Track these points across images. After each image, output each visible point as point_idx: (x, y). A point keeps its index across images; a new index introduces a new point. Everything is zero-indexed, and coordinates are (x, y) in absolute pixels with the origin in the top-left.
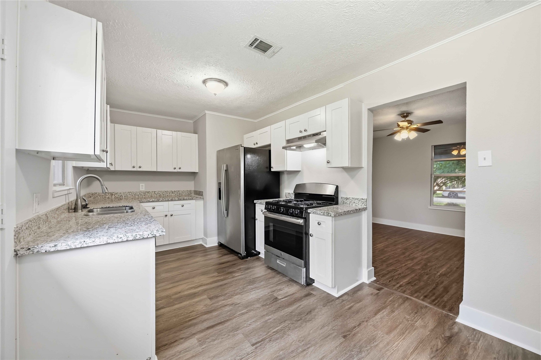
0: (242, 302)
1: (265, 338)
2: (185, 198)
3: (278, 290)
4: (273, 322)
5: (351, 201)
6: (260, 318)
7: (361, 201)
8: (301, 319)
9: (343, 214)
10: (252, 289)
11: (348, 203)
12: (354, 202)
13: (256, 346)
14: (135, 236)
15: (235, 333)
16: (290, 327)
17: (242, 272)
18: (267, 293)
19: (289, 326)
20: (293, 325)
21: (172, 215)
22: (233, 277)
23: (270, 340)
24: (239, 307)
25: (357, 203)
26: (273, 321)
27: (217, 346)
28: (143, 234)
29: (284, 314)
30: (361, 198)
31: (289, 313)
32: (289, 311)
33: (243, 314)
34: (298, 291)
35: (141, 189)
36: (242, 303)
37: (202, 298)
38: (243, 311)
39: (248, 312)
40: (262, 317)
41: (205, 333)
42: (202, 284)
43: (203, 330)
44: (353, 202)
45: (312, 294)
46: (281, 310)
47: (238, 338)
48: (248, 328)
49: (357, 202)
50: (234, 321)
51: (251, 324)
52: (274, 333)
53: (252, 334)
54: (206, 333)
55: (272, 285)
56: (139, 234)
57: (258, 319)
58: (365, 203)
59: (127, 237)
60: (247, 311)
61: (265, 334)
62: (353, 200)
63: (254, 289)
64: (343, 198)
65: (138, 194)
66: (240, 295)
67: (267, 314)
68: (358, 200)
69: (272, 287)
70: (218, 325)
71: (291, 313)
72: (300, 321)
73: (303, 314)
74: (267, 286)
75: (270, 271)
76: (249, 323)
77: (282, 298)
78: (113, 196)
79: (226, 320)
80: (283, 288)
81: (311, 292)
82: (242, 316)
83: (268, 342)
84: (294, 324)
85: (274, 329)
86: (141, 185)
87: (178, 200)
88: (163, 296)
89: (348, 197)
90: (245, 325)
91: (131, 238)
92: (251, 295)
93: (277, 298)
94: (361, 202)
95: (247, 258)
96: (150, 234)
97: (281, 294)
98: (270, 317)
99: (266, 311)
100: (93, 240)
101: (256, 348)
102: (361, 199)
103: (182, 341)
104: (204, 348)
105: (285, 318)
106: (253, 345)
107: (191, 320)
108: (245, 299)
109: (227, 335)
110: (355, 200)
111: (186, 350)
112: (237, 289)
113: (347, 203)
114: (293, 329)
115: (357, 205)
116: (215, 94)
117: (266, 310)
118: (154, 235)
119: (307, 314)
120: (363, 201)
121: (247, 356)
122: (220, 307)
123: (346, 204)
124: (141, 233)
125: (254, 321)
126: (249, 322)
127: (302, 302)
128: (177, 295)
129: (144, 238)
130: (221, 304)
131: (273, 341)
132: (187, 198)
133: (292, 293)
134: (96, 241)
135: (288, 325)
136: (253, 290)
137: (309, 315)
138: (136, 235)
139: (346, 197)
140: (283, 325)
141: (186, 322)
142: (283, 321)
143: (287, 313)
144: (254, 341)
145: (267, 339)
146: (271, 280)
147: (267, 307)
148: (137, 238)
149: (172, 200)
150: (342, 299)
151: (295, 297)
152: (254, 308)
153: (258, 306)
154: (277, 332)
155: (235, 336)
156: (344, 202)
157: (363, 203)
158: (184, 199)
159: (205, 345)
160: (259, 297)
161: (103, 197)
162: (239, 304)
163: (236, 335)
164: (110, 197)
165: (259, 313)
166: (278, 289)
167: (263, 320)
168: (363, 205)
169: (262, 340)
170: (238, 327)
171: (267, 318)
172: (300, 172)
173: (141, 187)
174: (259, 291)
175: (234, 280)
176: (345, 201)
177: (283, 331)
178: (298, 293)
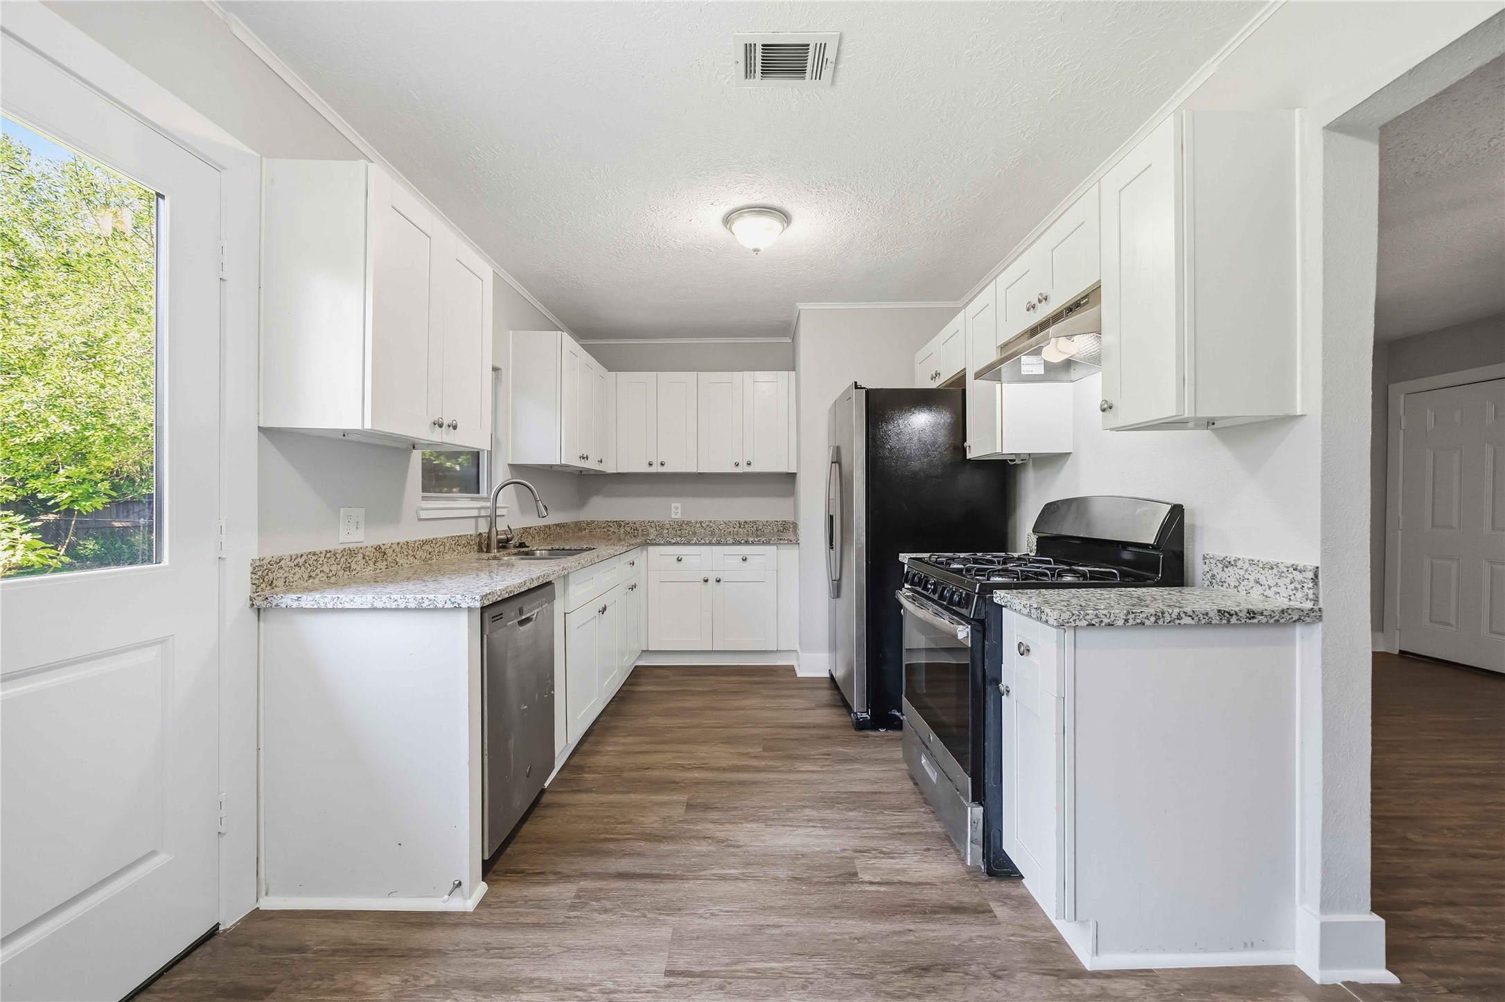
0: (750, 846)
1: (715, 971)
2: (751, 539)
3: (882, 852)
4: (775, 940)
5: (1242, 572)
6: (754, 912)
7: (1290, 575)
8: (870, 976)
9: (1121, 623)
10: (809, 821)
11: (1232, 584)
12: (1257, 582)
13: (672, 980)
14: (420, 601)
15: (661, 918)
16: (812, 983)
17: (824, 765)
18: (838, 849)
19: (811, 976)
20: (827, 979)
21: (718, 581)
22: (790, 772)
23: (721, 988)
24: (733, 855)
25: (1270, 587)
26: (779, 938)
27: (597, 928)
28: (436, 599)
29: (831, 933)
30: (1289, 563)
31: (850, 938)
32: (855, 931)
33: (723, 878)
34: (944, 883)
35: (673, 516)
36: (749, 848)
37: (675, 797)
38: (732, 871)
39: (739, 879)
40: (764, 909)
41: (606, 883)
42: (704, 764)
43: (607, 874)
44: (1252, 578)
45: (991, 911)
46: (833, 918)
47: (654, 934)
48: (702, 921)
49: (1272, 583)
50: (687, 885)
51: (716, 915)
52: (750, 974)
53: (694, 942)
54: (605, 885)
55: (877, 832)
56: (427, 598)
57: (749, 910)
58: (1306, 590)
59: (406, 601)
60: (740, 874)
61: (728, 961)
62: (1250, 569)
63: (814, 824)
64: (1211, 560)
65: (668, 526)
66: (762, 825)
67: (783, 908)
68: (1275, 571)
69: (872, 838)
70: (645, 878)
71: (856, 941)
72: (860, 978)
73: (890, 962)
74: (858, 828)
75: (909, 785)
76: (715, 909)
77: (871, 883)
78: (622, 530)
79: (673, 873)
80: (902, 852)
81: (993, 905)
82: (716, 881)
83: (711, 990)
84: (834, 980)
85: (762, 961)
86: (674, 505)
87: (733, 544)
88: (611, 765)
89: (1232, 556)
90: (701, 911)
91: (412, 605)
92: (791, 837)
93: (855, 874)
94: (1288, 581)
95: (875, 728)
96: (448, 601)
97: (879, 869)
98: (783, 921)
99: (790, 899)
100: (351, 597)
101: (669, 986)
102: (1291, 570)
103: (552, 877)
104: (570, 918)
105: (823, 947)
106: (669, 973)
107: (607, 840)
108: (763, 841)
109: (640, 914)
110: (1261, 571)
111: (540, 904)
112: (771, 807)
113: (1228, 580)
114: (815, 994)
115: (1270, 593)
116: (756, 250)
117: (790, 897)
118: (456, 605)
119: (909, 970)
120: (1298, 576)
121: (630, 992)
122: (688, 835)
123: (1224, 589)
124: (431, 597)
125: (733, 909)
126: (719, 908)
127: (928, 922)
128: (638, 773)
129: (436, 609)
130: (698, 830)
131: (726, 993)
132: (756, 540)
133: (921, 880)
134: (355, 600)
135: (812, 973)
136: (811, 824)
137: (910, 975)
138: (422, 599)
139: (1220, 554)
140: (797, 964)
141: (596, 841)
142: (807, 951)
143: (842, 934)
144: (681, 965)
145: (716, 980)
146: (889, 815)
147: (804, 888)
148: (424, 605)
149: (719, 543)
150: (1103, 988)
151: (918, 897)
152: (768, 874)
153: (782, 873)
154: (759, 974)
155: (655, 925)
156: (1213, 576)
157: (1299, 586)
158: (747, 543)
159: (579, 911)
160: (805, 850)
161: (605, 530)
162: (739, 847)
163: (659, 923)
164: (616, 530)
165: (766, 896)
166: (884, 850)
167: (759, 920)
168: (1299, 595)
169: (702, 975)
170: (681, 905)
171: (774, 919)
172: (1071, 457)
173: (673, 510)
174: (823, 832)
175: (787, 780)
176: (1221, 575)
177: (780, 981)
178: (941, 889)
